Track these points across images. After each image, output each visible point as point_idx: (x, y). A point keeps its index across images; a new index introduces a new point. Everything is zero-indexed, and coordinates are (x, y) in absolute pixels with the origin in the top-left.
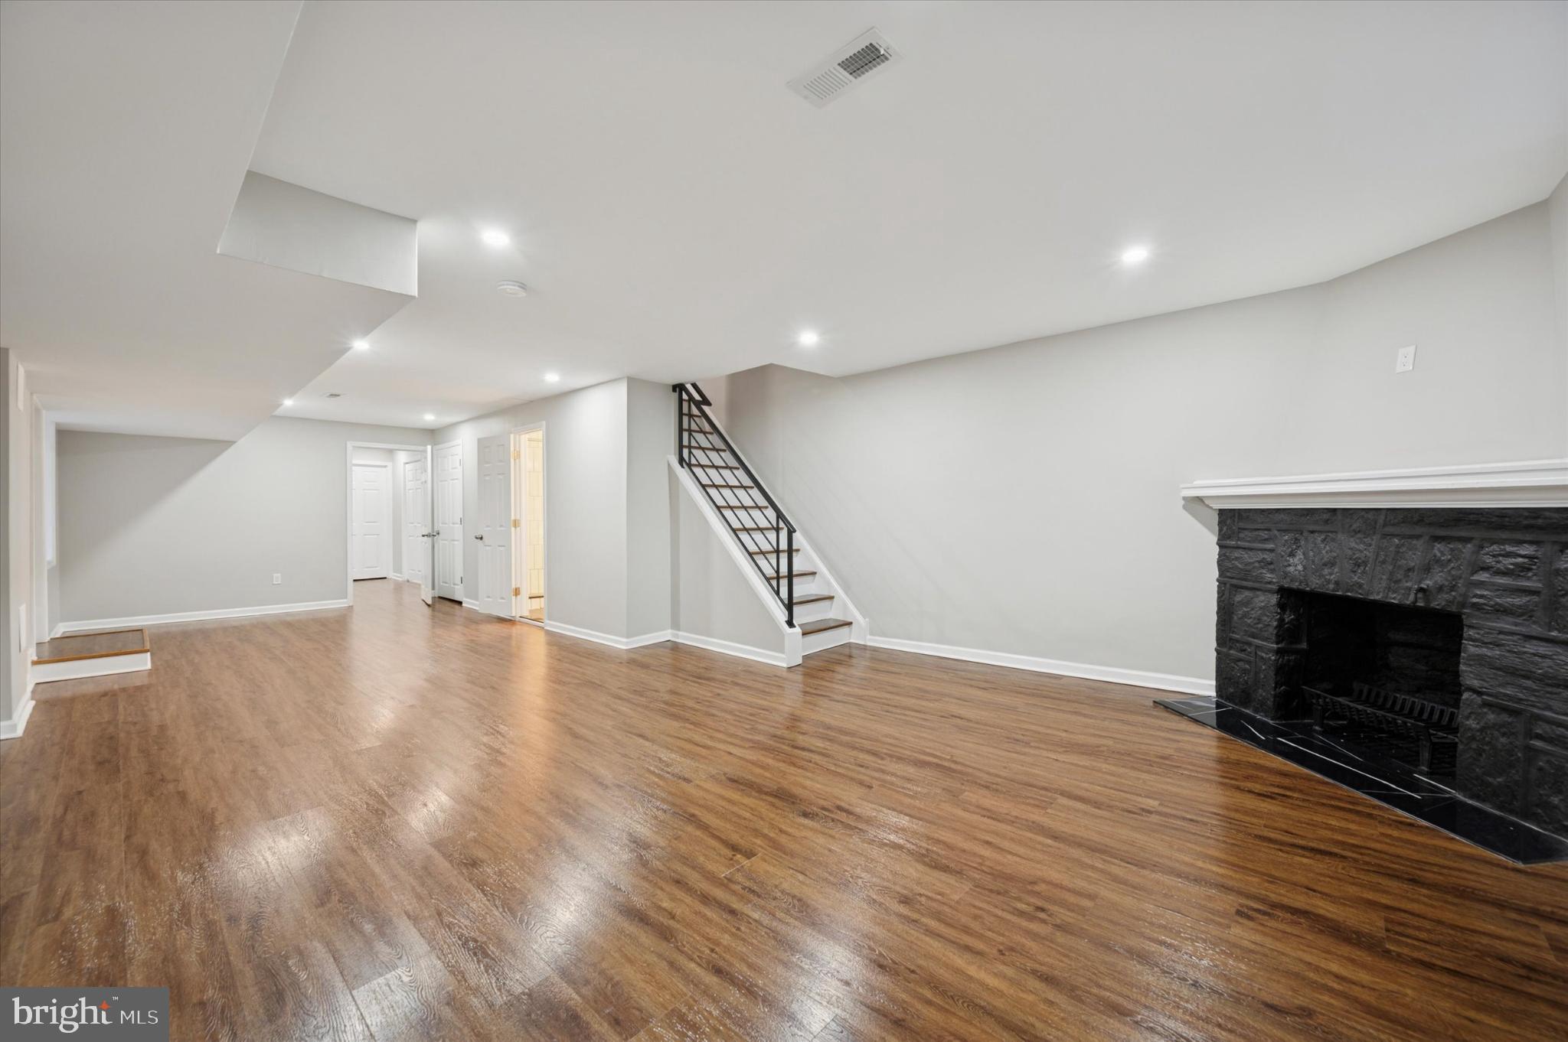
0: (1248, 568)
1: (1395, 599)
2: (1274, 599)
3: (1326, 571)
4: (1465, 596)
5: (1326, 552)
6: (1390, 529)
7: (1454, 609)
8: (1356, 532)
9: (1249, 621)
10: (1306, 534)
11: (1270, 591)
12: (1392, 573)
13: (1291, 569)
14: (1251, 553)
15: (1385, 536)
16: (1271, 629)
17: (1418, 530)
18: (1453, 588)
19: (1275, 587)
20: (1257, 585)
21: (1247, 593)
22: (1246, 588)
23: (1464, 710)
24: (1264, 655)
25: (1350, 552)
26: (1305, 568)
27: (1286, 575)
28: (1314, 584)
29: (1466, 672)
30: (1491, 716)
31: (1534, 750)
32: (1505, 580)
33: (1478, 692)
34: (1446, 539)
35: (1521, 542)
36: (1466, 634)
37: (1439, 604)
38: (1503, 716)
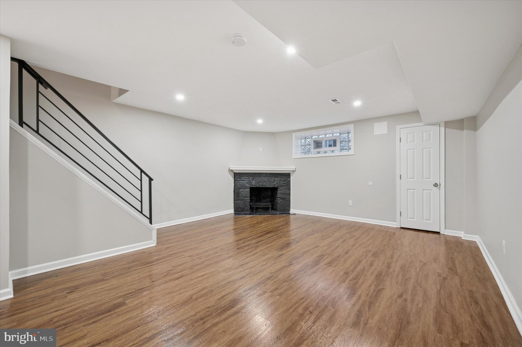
0: (243, 184)
1: (270, 186)
2: (249, 189)
3: (259, 183)
4: (279, 185)
5: (259, 180)
6: (269, 176)
7: (277, 187)
8: (264, 176)
9: (244, 195)
10: (255, 177)
11: (248, 188)
12: (270, 182)
13: (253, 184)
14: (244, 181)
15: (268, 177)
16: (249, 195)
17: (273, 176)
18: (277, 184)
19: (249, 187)
20: (245, 187)
21: (243, 189)
22: (242, 188)
23: (278, 200)
24: (247, 200)
25: (263, 180)
26: (255, 183)
27: (252, 185)
28: (257, 186)
29: (279, 195)
30: (281, 200)
31: (286, 203)
32: (283, 182)
33: (280, 198)
34: (276, 177)
35: (284, 177)
36: (278, 190)
37: (276, 186)
38: (283, 200)
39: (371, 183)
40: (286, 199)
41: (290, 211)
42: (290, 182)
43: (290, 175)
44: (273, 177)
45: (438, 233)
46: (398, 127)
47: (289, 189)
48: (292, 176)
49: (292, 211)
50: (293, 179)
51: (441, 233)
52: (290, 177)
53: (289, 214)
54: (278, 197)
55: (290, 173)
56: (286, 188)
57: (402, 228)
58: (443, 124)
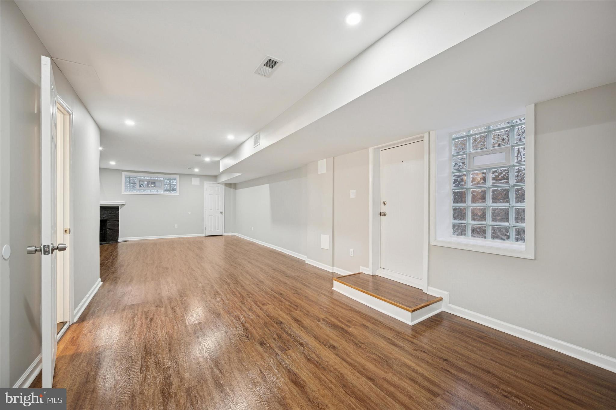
18: (107, 216)
29: (108, 227)
30: (110, 231)
31: (114, 233)
32: (112, 215)
33: (109, 229)
34: (106, 210)
35: (113, 210)
36: (108, 222)
37: (106, 218)
38: (112, 231)
39: (190, 213)
40: (115, 229)
41: (118, 239)
42: (118, 214)
43: (118, 209)
44: (103, 210)
45: (221, 235)
46: (205, 182)
47: (117, 221)
48: (121, 209)
49: (120, 239)
50: (120, 211)
51: (223, 235)
52: (118, 210)
53: (118, 242)
54: (107, 229)
55: (119, 207)
56: (115, 220)
57: (206, 236)
58: (224, 184)
